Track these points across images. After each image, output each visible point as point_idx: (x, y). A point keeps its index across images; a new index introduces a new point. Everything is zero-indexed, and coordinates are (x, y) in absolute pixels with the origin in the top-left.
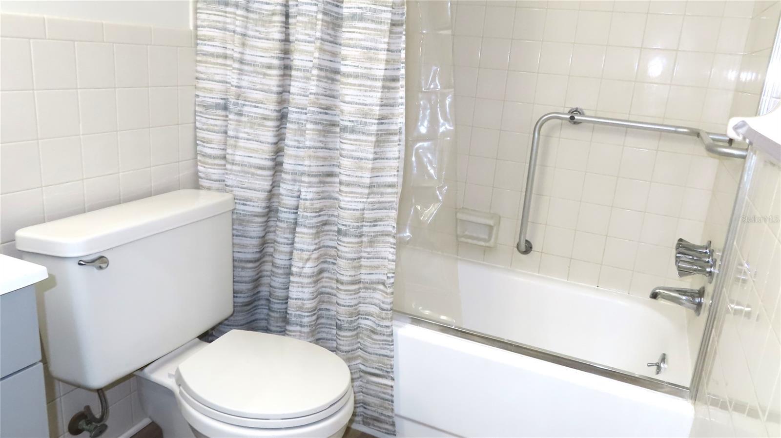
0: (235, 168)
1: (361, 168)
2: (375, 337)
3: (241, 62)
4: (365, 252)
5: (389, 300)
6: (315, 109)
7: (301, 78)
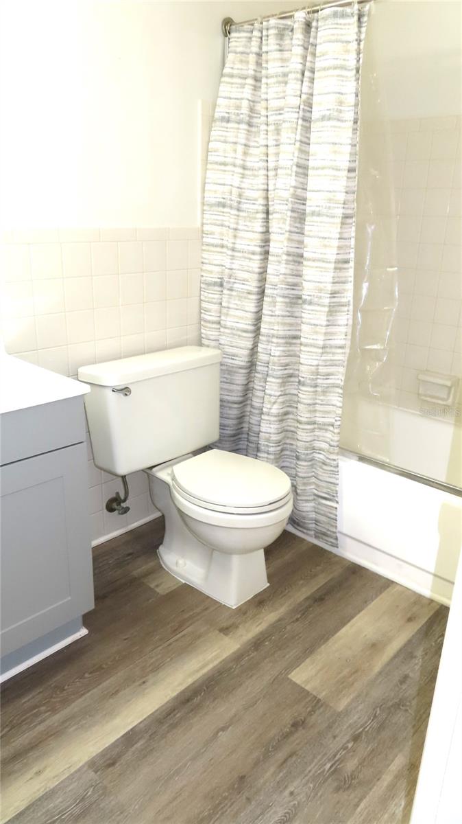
0: (227, 331)
1: (316, 333)
2: (325, 467)
3: (233, 250)
4: (319, 399)
5: (336, 438)
6: (284, 286)
7: (275, 262)
